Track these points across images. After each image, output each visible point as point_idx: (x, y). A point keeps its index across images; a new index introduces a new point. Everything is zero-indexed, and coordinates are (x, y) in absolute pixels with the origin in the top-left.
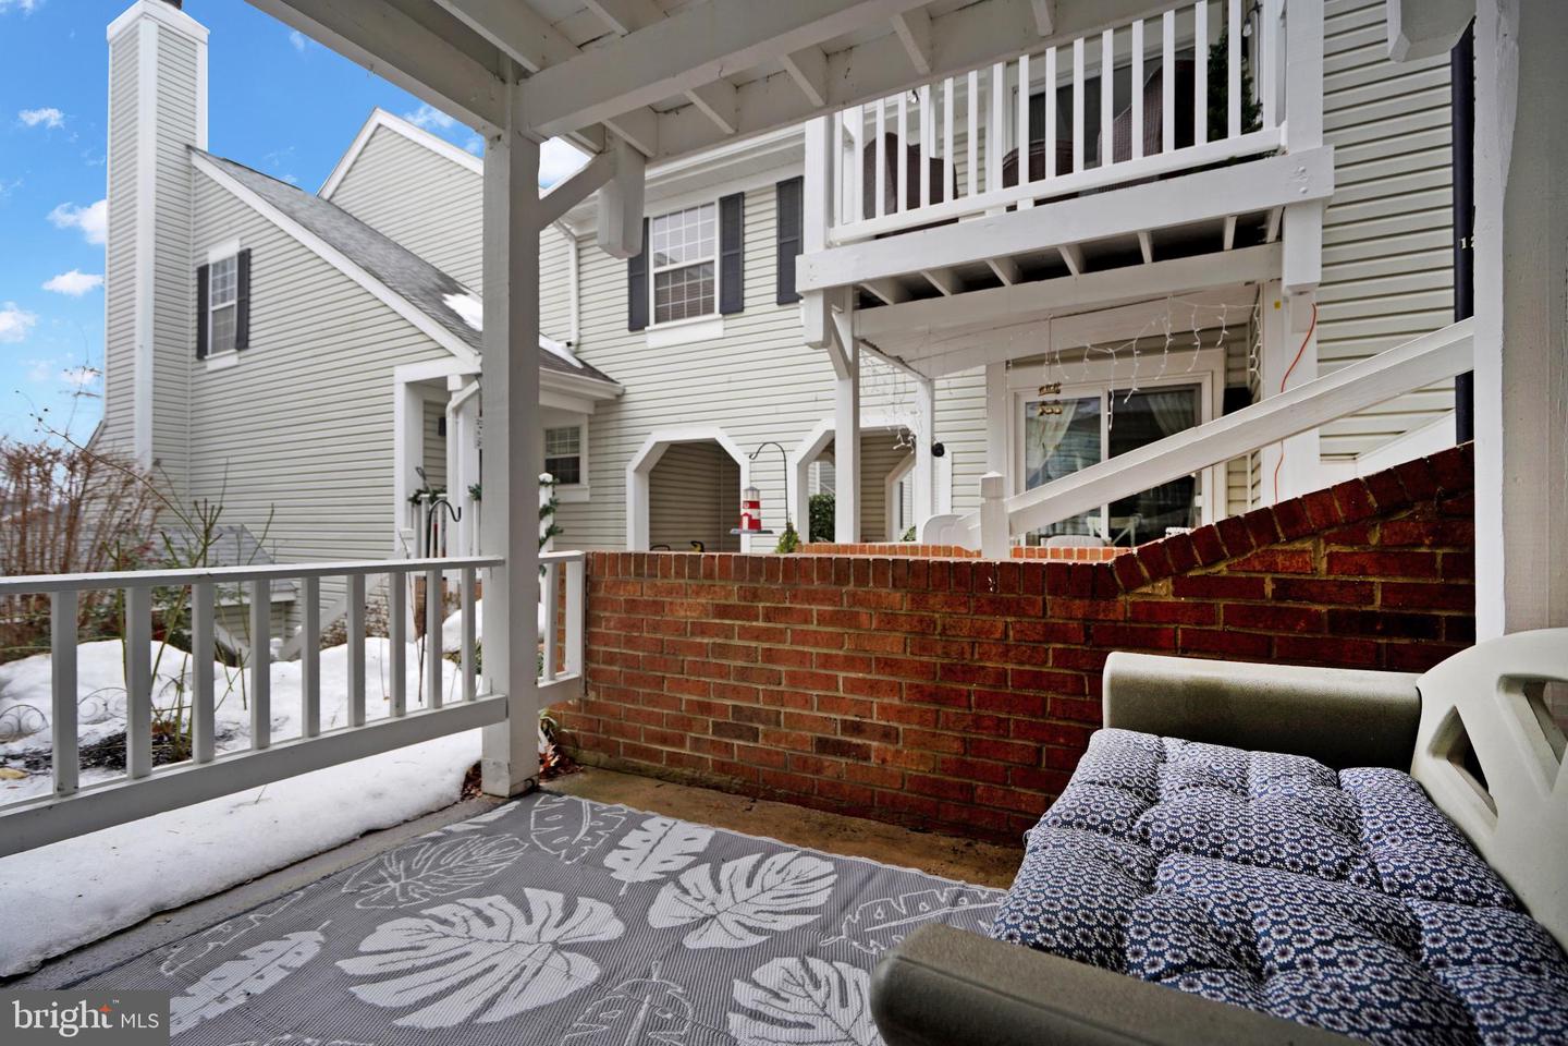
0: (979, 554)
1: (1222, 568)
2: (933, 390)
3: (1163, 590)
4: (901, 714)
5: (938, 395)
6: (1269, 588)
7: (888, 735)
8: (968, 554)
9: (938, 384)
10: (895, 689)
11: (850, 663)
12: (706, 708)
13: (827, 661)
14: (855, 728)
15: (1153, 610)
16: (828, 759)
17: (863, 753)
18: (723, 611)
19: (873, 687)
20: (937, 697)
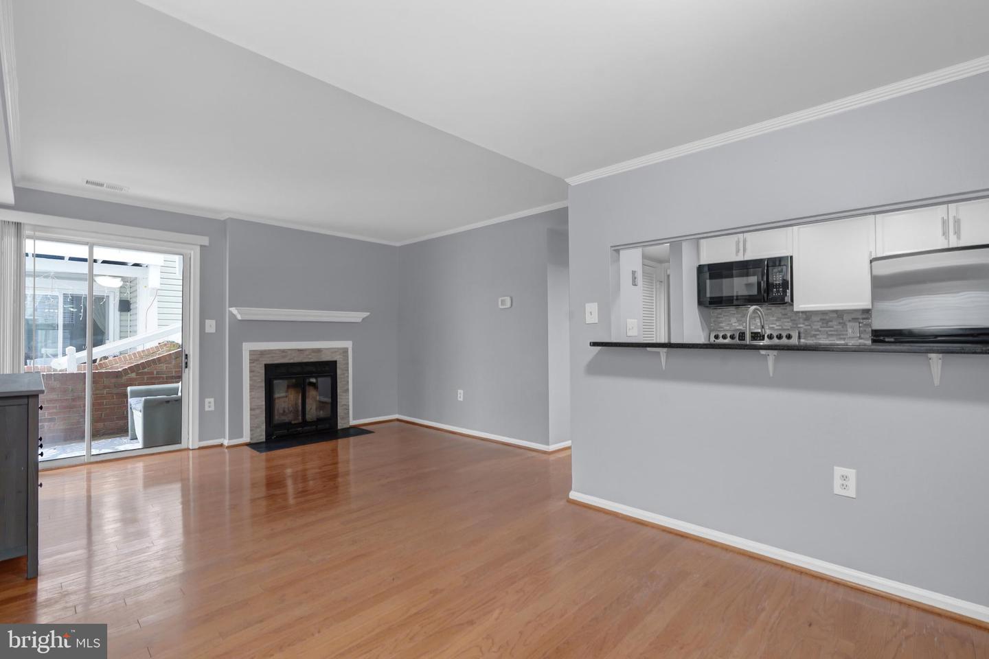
1: (146, 370)
3: (133, 375)
6: (155, 373)
15: (131, 379)
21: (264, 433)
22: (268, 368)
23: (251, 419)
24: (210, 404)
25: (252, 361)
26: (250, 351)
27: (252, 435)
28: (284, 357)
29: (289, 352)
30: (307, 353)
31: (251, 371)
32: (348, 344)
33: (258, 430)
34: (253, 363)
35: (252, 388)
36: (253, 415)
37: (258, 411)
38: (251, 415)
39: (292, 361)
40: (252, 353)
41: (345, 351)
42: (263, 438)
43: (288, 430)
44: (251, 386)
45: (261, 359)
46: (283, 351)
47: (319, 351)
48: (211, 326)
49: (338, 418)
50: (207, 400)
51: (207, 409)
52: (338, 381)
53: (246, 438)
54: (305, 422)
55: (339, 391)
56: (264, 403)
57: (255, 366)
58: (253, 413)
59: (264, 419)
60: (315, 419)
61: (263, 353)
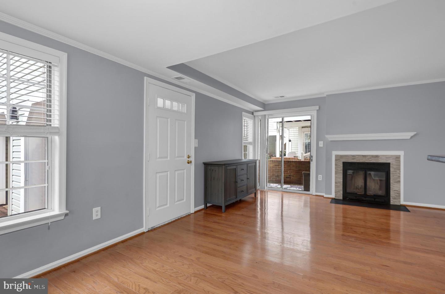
0: (301, 160)
2: (289, 131)
4: (294, 174)
5: (290, 132)
7: (293, 176)
8: (299, 160)
9: (290, 130)
10: (294, 172)
11: (289, 170)
12: (274, 175)
13: (287, 170)
14: (290, 176)
16: (287, 179)
17: (291, 178)
18: (276, 165)
19: (292, 172)
20: (298, 173)
21: (342, 195)
22: (344, 163)
23: (335, 187)
24: (320, 177)
25: (336, 160)
26: (335, 155)
27: (335, 195)
28: (353, 159)
29: (357, 156)
30: (368, 157)
31: (336, 165)
32: (401, 153)
33: (339, 193)
34: (337, 161)
35: (336, 173)
36: (336, 186)
37: (339, 184)
38: (335, 186)
39: (358, 161)
40: (336, 156)
41: (398, 158)
42: (341, 198)
43: (356, 197)
44: (335, 172)
45: (341, 159)
46: (353, 156)
47: (377, 156)
48: (321, 144)
49: (391, 198)
50: (319, 176)
51: (319, 179)
52: (391, 175)
53: (333, 196)
54: (365, 195)
55: (391, 181)
56: (342, 181)
57: (337, 163)
58: (337, 184)
59: (342, 188)
60: (373, 195)
61: (342, 156)
